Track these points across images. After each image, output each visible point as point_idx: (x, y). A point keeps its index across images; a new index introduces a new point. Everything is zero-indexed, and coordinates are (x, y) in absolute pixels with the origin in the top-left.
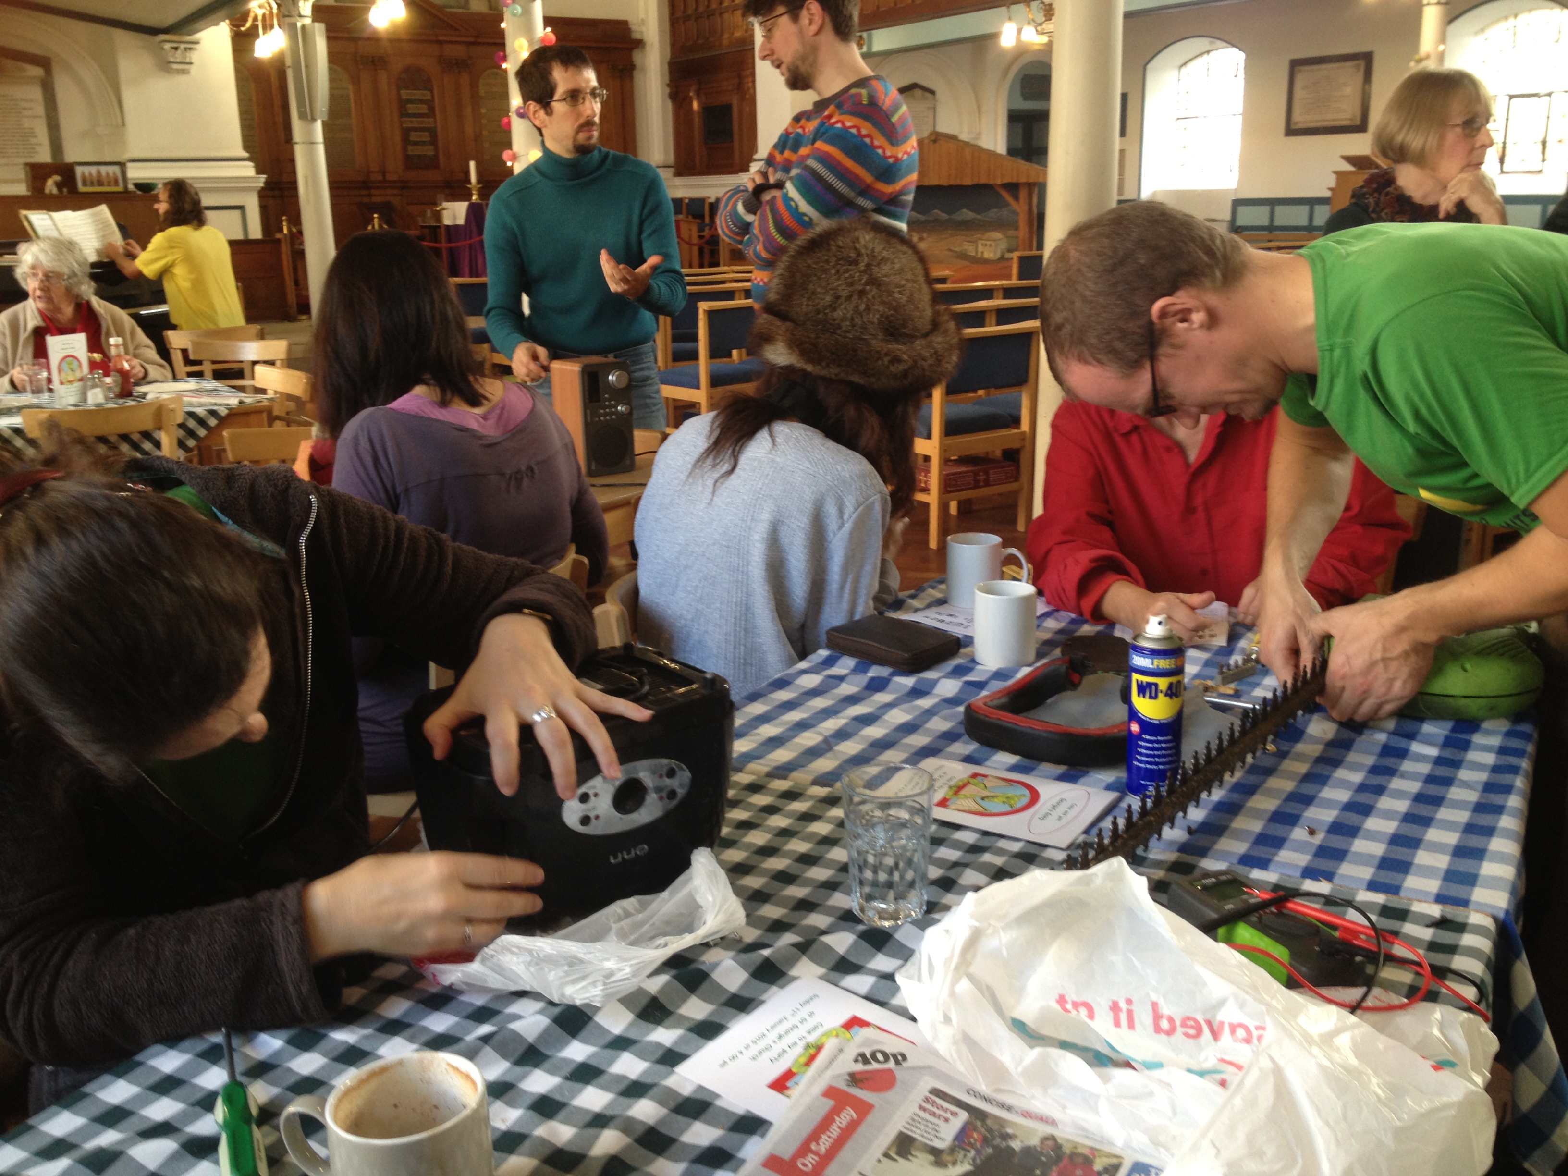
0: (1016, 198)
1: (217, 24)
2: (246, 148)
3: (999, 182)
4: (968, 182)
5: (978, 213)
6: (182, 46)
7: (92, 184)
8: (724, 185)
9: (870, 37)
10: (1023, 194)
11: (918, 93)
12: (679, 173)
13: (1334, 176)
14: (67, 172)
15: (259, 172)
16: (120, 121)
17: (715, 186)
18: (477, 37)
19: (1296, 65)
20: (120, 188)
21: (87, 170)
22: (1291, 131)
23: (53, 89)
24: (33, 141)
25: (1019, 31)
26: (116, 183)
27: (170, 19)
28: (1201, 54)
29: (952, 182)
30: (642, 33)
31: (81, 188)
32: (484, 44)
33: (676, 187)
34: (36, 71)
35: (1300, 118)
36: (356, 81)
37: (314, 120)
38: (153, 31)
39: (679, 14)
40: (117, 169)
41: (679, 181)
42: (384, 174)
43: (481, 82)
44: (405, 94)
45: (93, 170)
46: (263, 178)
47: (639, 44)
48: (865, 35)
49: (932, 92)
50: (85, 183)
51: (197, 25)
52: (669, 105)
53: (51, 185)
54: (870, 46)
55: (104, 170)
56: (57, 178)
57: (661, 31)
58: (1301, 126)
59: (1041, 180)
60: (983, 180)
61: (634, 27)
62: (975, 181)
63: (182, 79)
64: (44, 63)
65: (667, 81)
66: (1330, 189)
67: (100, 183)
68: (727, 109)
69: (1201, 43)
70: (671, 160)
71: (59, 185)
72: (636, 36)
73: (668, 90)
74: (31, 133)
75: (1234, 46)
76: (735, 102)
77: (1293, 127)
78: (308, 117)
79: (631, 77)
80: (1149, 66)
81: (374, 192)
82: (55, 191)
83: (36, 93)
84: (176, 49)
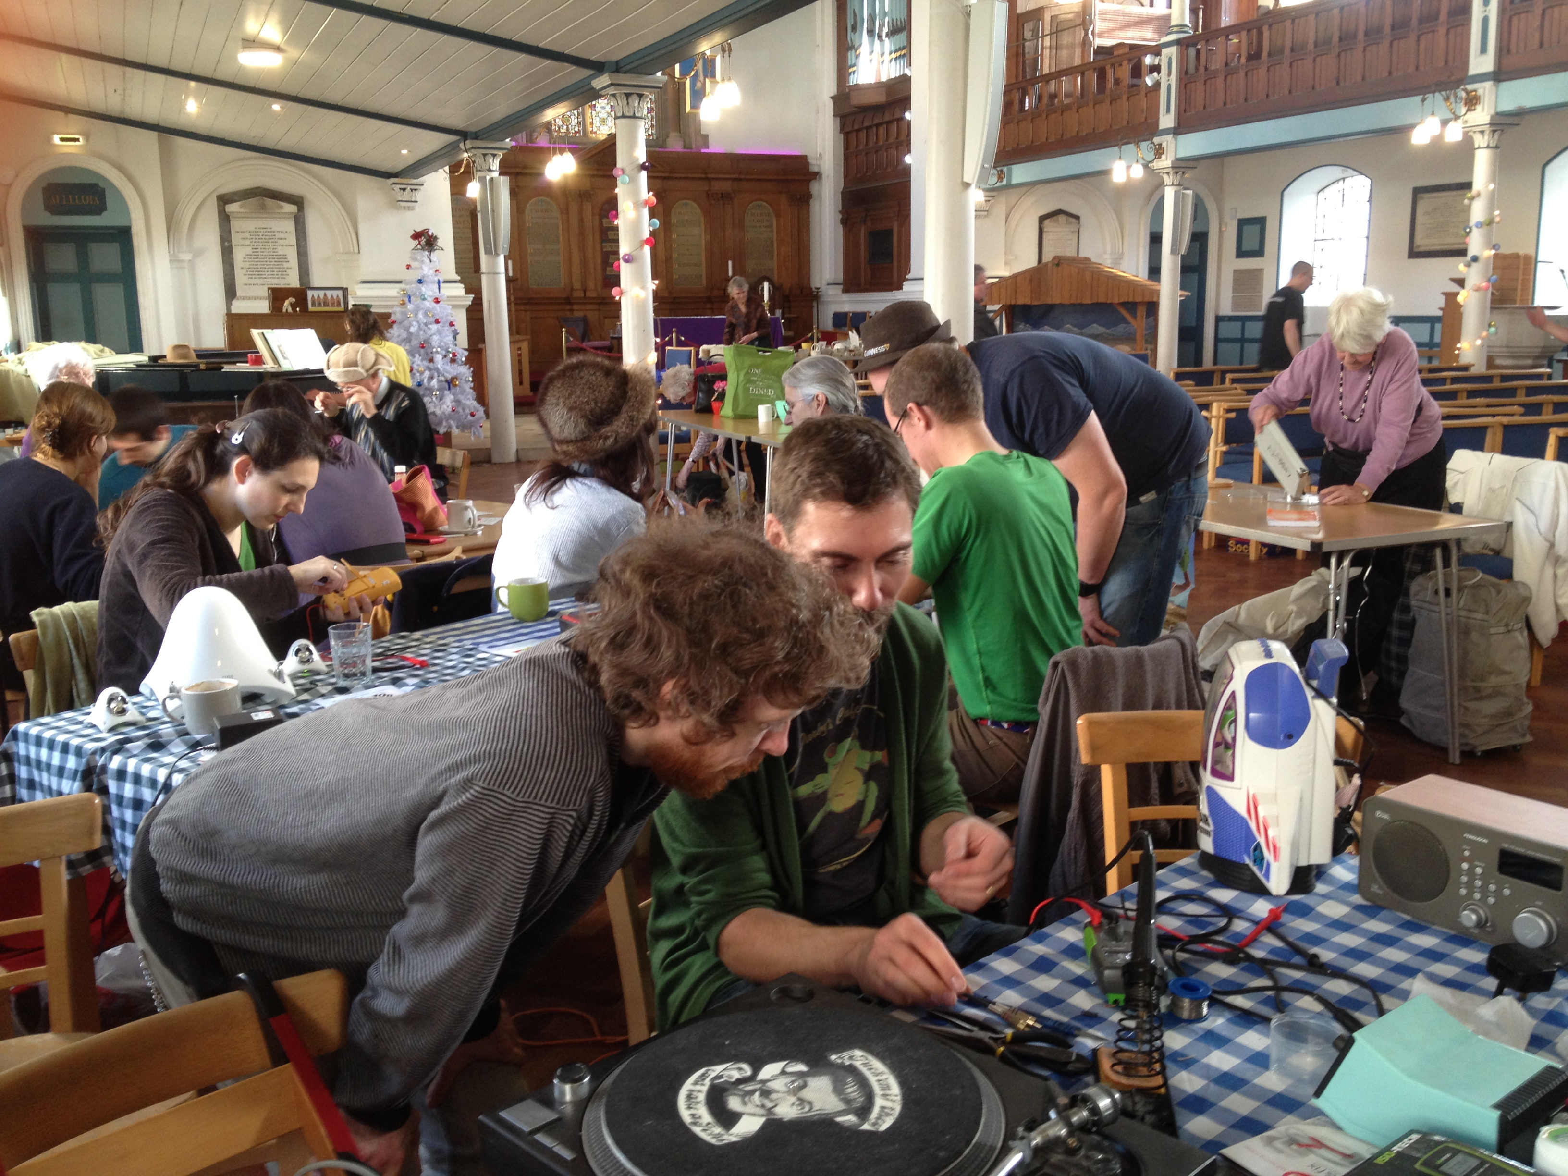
0: (1135, 316)
1: (436, 171)
2: (458, 271)
3: (1116, 301)
4: (1088, 301)
5: (1108, 328)
6: (409, 187)
7: (320, 305)
8: (883, 301)
9: (1010, 171)
10: (1141, 312)
11: (1062, 218)
12: (846, 290)
13: (1444, 297)
14: (300, 295)
15: (466, 293)
16: (356, 250)
17: (877, 301)
18: (671, 172)
19: (1418, 192)
20: (342, 308)
21: (316, 293)
22: (1414, 253)
23: (304, 222)
24: (286, 265)
25: (1129, 168)
26: (339, 305)
27: (401, 165)
28: (1337, 181)
29: (1073, 301)
30: (819, 166)
31: (311, 308)
32: (676, 178)
33: (843, 302)
34: (291, 208)
35: (1422, 242)
36: (565, 211)
37: (497, 255)
38: (387, 175)
39: (852, 148)
40: (340, 293)
41: (846, 297)
42: (584, 291)
43: (673, 211)
44: (606, 222)
45: (321, 293)
46: (468, 298)
47: (816, 175)
48: (1005, 169)
49: (1077, 218)
50: (313, 305)
51: (423, 171)
52: (841, 228)
53: (287, 305)
54: (1009, 179)
55: (329, 293)
56: (292, 300)
57: (836, 165)
58: (1422, 249)
59: (1155, 300)
60: (1102, 300)
61: (811, 161)
62: (1095, 301)
63: (408, 214)
64: (298, 201)
65: (840, 209)
66: (1441, 309)
67: (326, 304)
68: (889, 233)
69: (1335, 172)
70: (840, 277)
71: (293, 306)
72: (813, 169)
73: (840, 216)
74: (284, 259)
75: (1362, 174)
76: (894, 228)
77: (1416, 250)
78: (492, 252)
79: (808, 205)
80: (1286, 193)
81: (575, 307)
82: (290, 310)
83: (290, 226)
84: (404, 190)
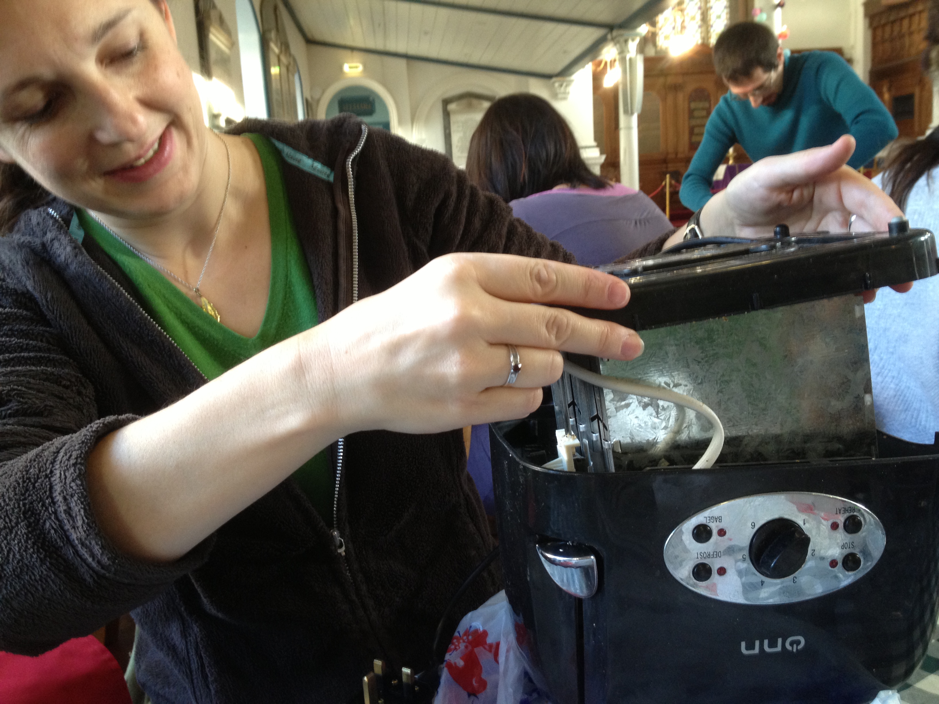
2: (596, 139)
6: (565, 84)
15: (602, 153)
27: (559, 68)
30: (852, 54)
36: (664, 99)
37: (632, 113)
38: (548, 77)
42: (676, 154)
44: (693, 105)
46: (604, 157)
51: (573, 70)
57: (865, 52)
61: (846, 51)
63: (563, 103)
68: (910, 98)
76: (917, 92)
78: (629, 112)
81: (669, 165)
84: (562, 84)
